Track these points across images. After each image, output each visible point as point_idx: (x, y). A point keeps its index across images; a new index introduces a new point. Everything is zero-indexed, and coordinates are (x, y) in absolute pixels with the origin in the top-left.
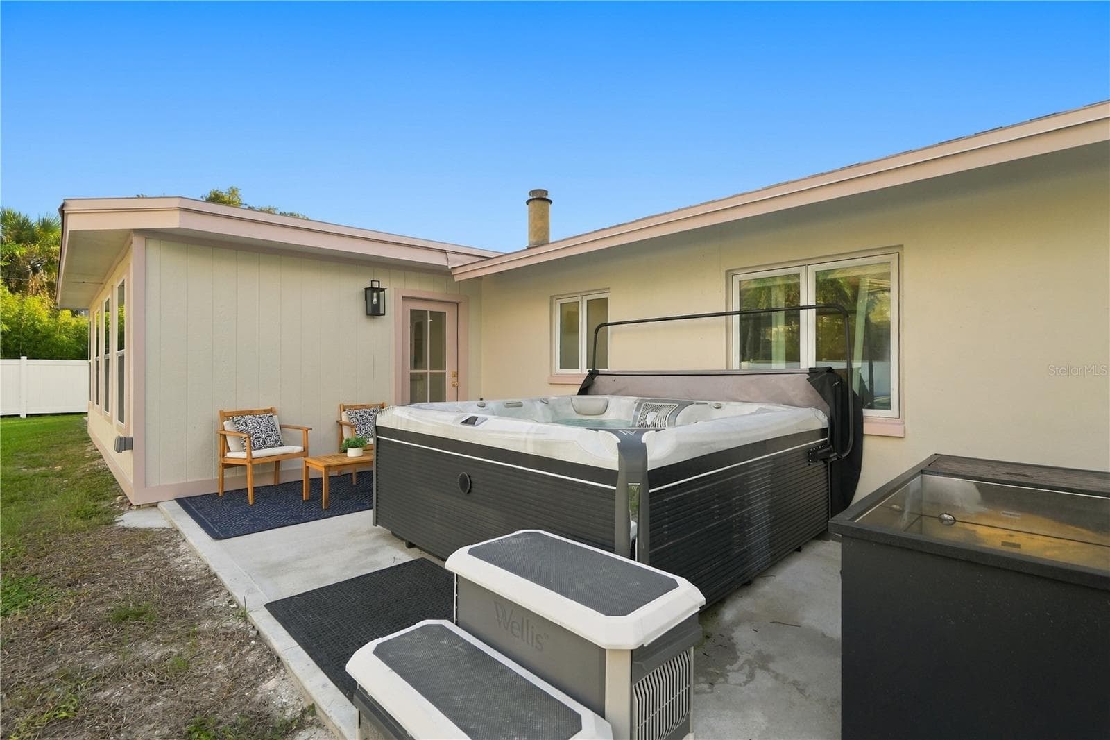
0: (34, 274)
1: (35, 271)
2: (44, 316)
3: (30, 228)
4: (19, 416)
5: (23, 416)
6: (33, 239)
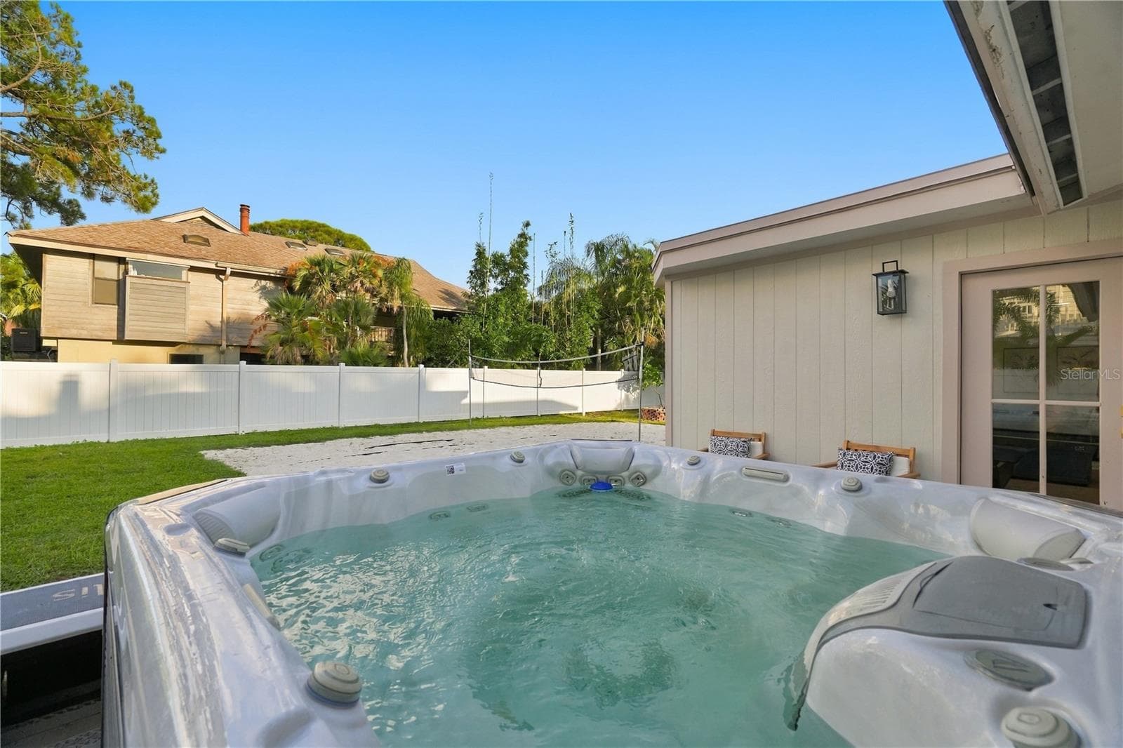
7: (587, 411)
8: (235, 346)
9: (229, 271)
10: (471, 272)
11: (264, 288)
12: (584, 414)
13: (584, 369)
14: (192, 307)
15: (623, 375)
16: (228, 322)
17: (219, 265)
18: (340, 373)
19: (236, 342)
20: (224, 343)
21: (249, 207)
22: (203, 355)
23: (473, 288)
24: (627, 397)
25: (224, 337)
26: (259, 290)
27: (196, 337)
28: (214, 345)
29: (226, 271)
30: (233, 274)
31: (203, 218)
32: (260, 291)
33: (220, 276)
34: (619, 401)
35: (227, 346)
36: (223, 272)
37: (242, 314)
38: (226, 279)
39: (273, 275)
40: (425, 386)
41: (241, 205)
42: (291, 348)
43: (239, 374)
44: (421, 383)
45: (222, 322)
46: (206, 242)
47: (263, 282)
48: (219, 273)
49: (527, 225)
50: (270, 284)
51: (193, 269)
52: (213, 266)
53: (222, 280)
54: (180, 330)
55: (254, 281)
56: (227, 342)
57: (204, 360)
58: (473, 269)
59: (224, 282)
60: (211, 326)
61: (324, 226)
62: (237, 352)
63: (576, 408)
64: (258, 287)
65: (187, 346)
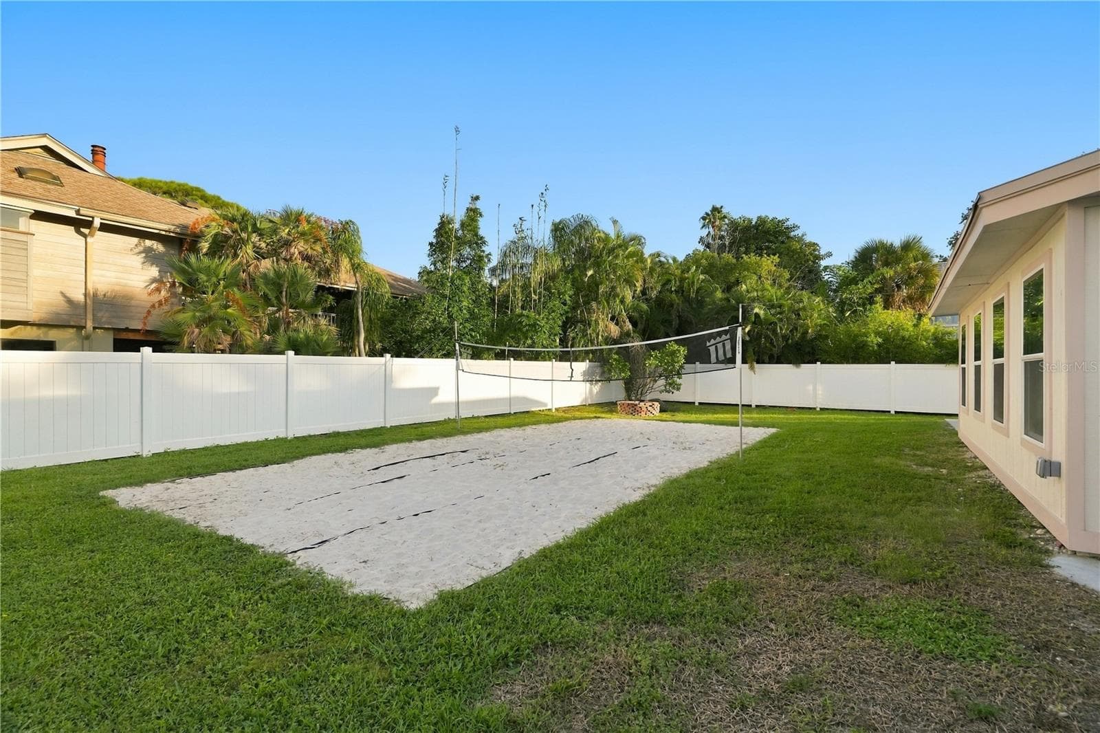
0: (898, 290)
1: (899, 287)
2: (909, 325)
3: (894, 252)
4: (889, 412)
5: (893, 412)
6: (898, 260)
7: (557, 407)
8: (108, 329)
9: (97, 223)
10: (431, 244)
11: (148, 251)
12: (554, 410)
13: (554, 360)
14: (36, 271)
15: (588, 366)
16: (95, 295)
17: (82, 212)
18: (287, 364)
19: (109, 323)
20: (90, 325)
21: (105, 149)
22: (55, 341)
23: (434, 264)
24: (591, 390)
25: (90, 316)
26: (140, 253)
27: (43, 315)
28: (72, 327)
29: (92, 222)
30: (105, 228)
31: (46, 149)
32: (144, 255)
33: (82, 230)
34: (584, 396)
35: (95, 328)
36: (89, 224)
37: (118, 284)
38: (91, 234)
39: (164, 233)
40: (392, 381)
41: (93, 146)
42: (213, 329)
43: (142, 366)
44: (387, 379)
45: (85, 295)
46: (56, 180)
47: (148, 243)
48: (79, 224)
49: (477, 198)
50: (158, 247)
51: (39, 216)
52: (72, 214)
53: (85, 236)
54: (22, 304)
55: (135, 240)
56: (93, 323)
57: (57, 346)
58: (434, 241)
59: (88, 239)
60: (69, 301)
61: (198, 189)
62: (109, 338)
63: (545, 405)
64: (141, 249)
65: (29, 327)
